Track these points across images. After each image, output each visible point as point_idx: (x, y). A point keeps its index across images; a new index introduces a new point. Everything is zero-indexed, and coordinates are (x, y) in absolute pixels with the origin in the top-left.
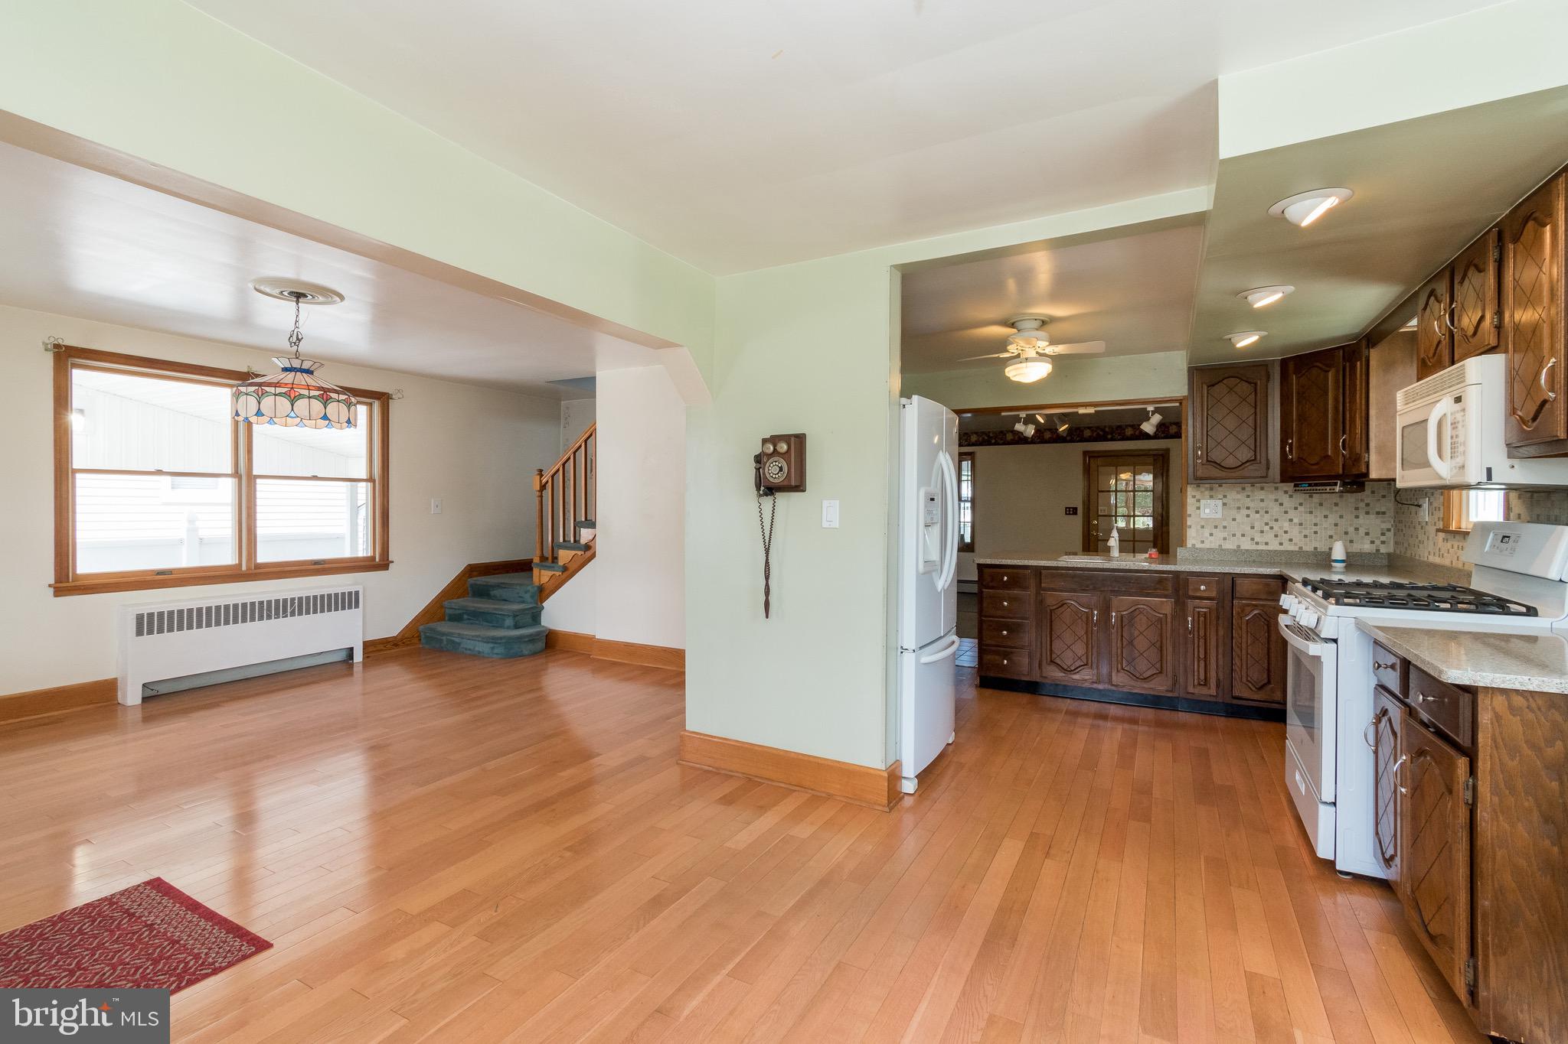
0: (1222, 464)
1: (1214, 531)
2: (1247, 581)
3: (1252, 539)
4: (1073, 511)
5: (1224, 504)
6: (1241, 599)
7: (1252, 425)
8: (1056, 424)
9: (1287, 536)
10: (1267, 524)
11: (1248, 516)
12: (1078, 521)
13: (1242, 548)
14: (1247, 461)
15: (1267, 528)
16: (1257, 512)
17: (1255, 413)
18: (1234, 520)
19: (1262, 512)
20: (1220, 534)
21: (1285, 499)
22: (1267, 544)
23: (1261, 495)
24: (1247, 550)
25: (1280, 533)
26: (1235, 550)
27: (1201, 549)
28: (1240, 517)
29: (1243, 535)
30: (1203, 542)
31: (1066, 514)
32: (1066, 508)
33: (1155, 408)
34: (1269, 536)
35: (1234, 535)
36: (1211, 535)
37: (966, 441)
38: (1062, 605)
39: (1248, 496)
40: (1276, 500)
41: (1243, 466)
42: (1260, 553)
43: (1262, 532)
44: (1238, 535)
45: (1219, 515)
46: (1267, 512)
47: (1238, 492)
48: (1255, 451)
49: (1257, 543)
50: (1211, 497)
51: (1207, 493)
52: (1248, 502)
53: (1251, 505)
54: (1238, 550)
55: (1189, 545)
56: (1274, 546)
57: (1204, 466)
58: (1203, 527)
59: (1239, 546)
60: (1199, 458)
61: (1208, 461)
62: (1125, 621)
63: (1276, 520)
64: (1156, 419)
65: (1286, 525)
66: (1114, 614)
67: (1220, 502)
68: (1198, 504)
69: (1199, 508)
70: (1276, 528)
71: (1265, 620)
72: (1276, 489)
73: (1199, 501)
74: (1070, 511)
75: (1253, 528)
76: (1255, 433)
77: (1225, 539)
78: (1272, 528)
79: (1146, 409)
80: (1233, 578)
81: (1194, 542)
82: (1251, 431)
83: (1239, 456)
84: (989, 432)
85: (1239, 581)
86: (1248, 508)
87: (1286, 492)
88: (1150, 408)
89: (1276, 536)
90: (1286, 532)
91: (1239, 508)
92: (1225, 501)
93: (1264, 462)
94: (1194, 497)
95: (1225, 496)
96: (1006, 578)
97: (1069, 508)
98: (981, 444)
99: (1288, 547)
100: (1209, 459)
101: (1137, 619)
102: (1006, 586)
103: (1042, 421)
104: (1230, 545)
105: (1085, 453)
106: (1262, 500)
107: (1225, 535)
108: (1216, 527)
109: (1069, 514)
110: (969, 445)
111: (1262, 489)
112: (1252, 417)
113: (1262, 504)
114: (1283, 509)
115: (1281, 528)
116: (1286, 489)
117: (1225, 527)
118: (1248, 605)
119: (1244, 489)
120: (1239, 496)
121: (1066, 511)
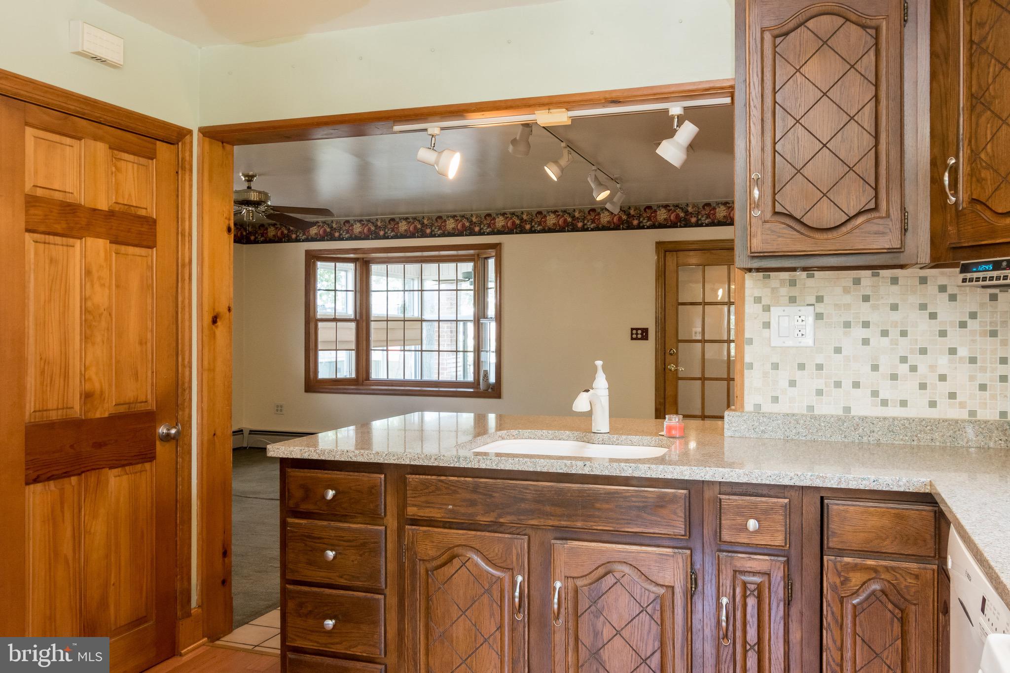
0: (804, 220)
1: (798, 375)
2: (853, 508)
3: (875, 394)
4: (640, 334)
5: (819, 316)
6: (841, 552)
7: (869, 124)
8: (592, 190)
9: (944, 388)
10: (904, 360)
11: (866, 342)
12: (647, 349)
13: (853, 413)
14: (859, 213)
15: (904, 369)
16: (885, 333)
17: (876, 97)
18: (838, 350)
19: (894, 333)
20: (809, 382)
21: (941, 304)
22: (904, 403)
23: (892, 293)
24: (863, 419)
25: (932, 380)
26: (839, 419)
27: (770, 416)
28: (851, 341)
29: (856, 385)
30: (775, 399)
31: (632, 339)
32: (632, 329)
33: (685, 108)
34: (908, 387)
35: (838, 384)
36: (793, 383)
37: (489, 226)
38: (450, 560)
39: (866, 299)
40: (923, 307)
41: (849, 226)
42: (892, 425)
43: (894, 377)
44: (847, 384)
45: (809, 341)
46: (904, 334)
47: (846, 291)
48: (876, 189)
49: (885, 403)
50: (793, 300)
51: (784, 291)
52: (865, 311)
53: (873, 318)
54: (845, 420)
55: (749, 407)
56: (919, 409)
57: (768, 225)
58: (775, 366)
59: (847, 409)
60: (757, 206)
61: (776, 213)
62: (584, 604)
63: (923, 351)
64: (687, 132)
65: (943, 363)
66: (558, 585)
67: (808, 314)
68: (765, 317)
69: (767, 325)
70: (922, 369)
71: (895, 606)
72: (923, 280)
73: (767, 309)
74: (637, 334)
75: (875, 368)
76: (876, 146)
77: (819, 392)
78: (913, 369)
79: (666, 111)
80: (822, 498)
81: (758, 399)
82: (868, 141)
83: (841, 201)
84: (522, 213)
85: (835, 506)
86: (866, 325)
87: (943, 289)
88: (676, 109)
89: (923, 386)
90: (943, 378)
91: (847, 325)
92: (820, 308)
93: (895, 213)
94: (758, 300)
95: (820, 299)
96: (331, 494)
97: (637, 329)
98: (510, 232)
99: (948, 411)
100: (779, 208)
101: (610, 598)
102: (332, 512)
103: (555, 179)
104: (829, 407)
105: (659, 244)
106: (894, 307)
107: (820, 384)
108: (802, 367)
109: (637, 339)
110: (492, 233)
111: (895, 281)
112: (869, 110)
113: (895, 316)
114: (936, 325)
115: (932, 368)
116: (943, 281)
117: (820, 367)
118: (855, 568)
119: (857, 282)
120: (847, 299)
121: (632, 334)
